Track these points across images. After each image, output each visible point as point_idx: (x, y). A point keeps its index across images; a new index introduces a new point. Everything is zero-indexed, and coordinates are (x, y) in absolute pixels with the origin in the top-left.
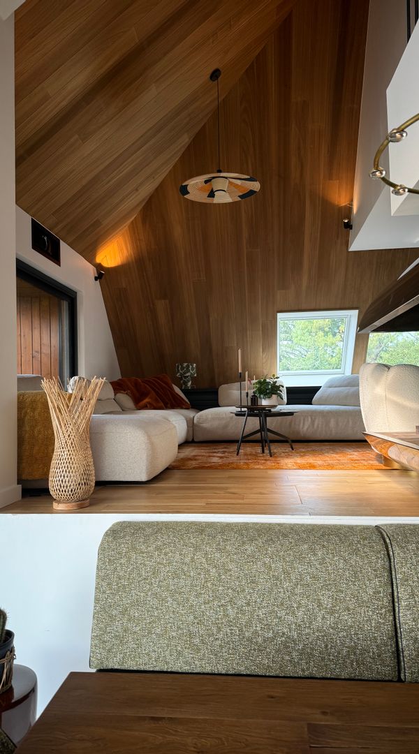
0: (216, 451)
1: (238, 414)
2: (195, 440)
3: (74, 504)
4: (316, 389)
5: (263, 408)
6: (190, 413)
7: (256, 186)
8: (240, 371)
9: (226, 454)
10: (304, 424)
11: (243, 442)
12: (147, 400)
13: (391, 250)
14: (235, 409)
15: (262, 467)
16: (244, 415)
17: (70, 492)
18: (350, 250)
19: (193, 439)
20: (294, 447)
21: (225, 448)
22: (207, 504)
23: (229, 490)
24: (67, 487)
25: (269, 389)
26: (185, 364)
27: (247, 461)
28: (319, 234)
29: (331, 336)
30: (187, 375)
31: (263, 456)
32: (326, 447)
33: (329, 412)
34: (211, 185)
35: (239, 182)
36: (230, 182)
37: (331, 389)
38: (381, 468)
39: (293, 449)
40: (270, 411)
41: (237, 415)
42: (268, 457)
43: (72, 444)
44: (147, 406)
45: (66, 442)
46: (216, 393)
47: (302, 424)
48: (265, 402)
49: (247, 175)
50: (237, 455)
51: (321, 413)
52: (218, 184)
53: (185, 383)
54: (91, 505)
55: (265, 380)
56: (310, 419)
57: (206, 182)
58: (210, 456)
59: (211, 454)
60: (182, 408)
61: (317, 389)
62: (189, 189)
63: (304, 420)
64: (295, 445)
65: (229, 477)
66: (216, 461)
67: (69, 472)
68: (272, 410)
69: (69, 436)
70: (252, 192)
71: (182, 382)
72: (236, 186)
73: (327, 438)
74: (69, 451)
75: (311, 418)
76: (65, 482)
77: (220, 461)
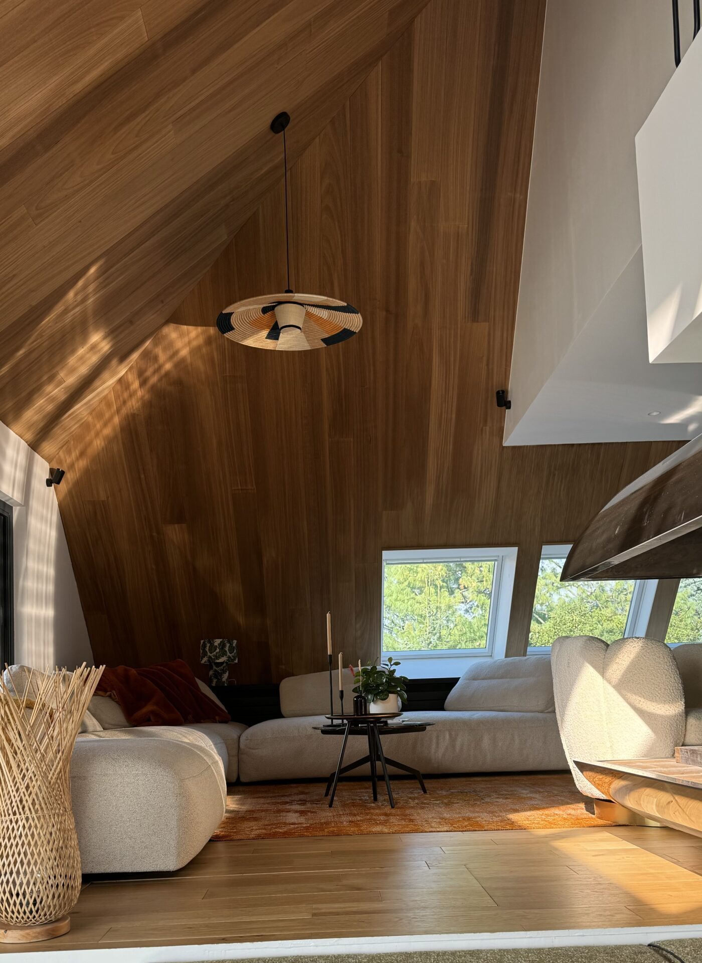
0: (287, 799)
1: (328, 731)
2: (243, 779)
3: (38, 930)
4: (451, 683)
5: (377, 719)
6: (230, 730)
7: (354, 322)
8: (329, 652)
9: (309, 805)
10: (438, 744)
11: (341, 780)
12: (149, 708)
13: (573, 445)
14: (323, 720)
15: (386, 831)
16: (341, 732)
17: (31, 905)
18: (506, 443)
19: (238, 778)
20: (426, 785)
21: (303, 793)
22: (314, 915)
23: (345, 882)
24: (24, 895)
25: (382, 684)
26: (217, 642)
27: (354, 819)
28: (454, 416)
29: (447, 594)
30: (221, 660)
31: (379, 808)
32: (480, 784)
33: (480, 722)
34: (274, 316)
35: (324, 314)
36: (308, 314)
37: (476, 682)
38: (596, 823)
39: (425, 792)
40: (386, 723)
41: (324, 732)
42: (388, 809)
43: (34, 804)
44: (149, 720)
45: (21, 801)
46: (275, 693)
47: (434, 746)
48: (375, 708)
49: (341, 300)
50: (330, 806)
51: (465, 723)
52: (290, 314)
53: (218, 675)
54: (75, 928)
55: (374, 668)
56: (447, 736)
57: (265, 310)
58: (279, 811)
59: (280, 807)
60: (214, 721)
61: (453, 682)
62: (234, 321)
63: (438, 737)
64: (428, 784)
65: (334, 854)
66: (295, 821)
67: (29, 864)
68: (390, 721)
69: (27, 787)
70: (346, 334)
71: (211, 673)
72: (319, 320)
73: (476, 769)
74: (27, 819)
75: (450, 735)
76: (21, 884)
77: (302, 820)
